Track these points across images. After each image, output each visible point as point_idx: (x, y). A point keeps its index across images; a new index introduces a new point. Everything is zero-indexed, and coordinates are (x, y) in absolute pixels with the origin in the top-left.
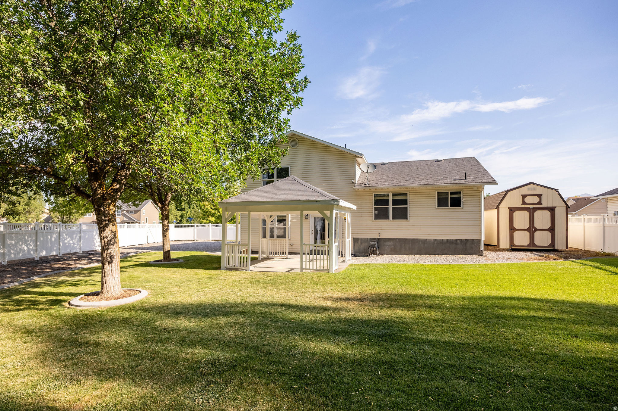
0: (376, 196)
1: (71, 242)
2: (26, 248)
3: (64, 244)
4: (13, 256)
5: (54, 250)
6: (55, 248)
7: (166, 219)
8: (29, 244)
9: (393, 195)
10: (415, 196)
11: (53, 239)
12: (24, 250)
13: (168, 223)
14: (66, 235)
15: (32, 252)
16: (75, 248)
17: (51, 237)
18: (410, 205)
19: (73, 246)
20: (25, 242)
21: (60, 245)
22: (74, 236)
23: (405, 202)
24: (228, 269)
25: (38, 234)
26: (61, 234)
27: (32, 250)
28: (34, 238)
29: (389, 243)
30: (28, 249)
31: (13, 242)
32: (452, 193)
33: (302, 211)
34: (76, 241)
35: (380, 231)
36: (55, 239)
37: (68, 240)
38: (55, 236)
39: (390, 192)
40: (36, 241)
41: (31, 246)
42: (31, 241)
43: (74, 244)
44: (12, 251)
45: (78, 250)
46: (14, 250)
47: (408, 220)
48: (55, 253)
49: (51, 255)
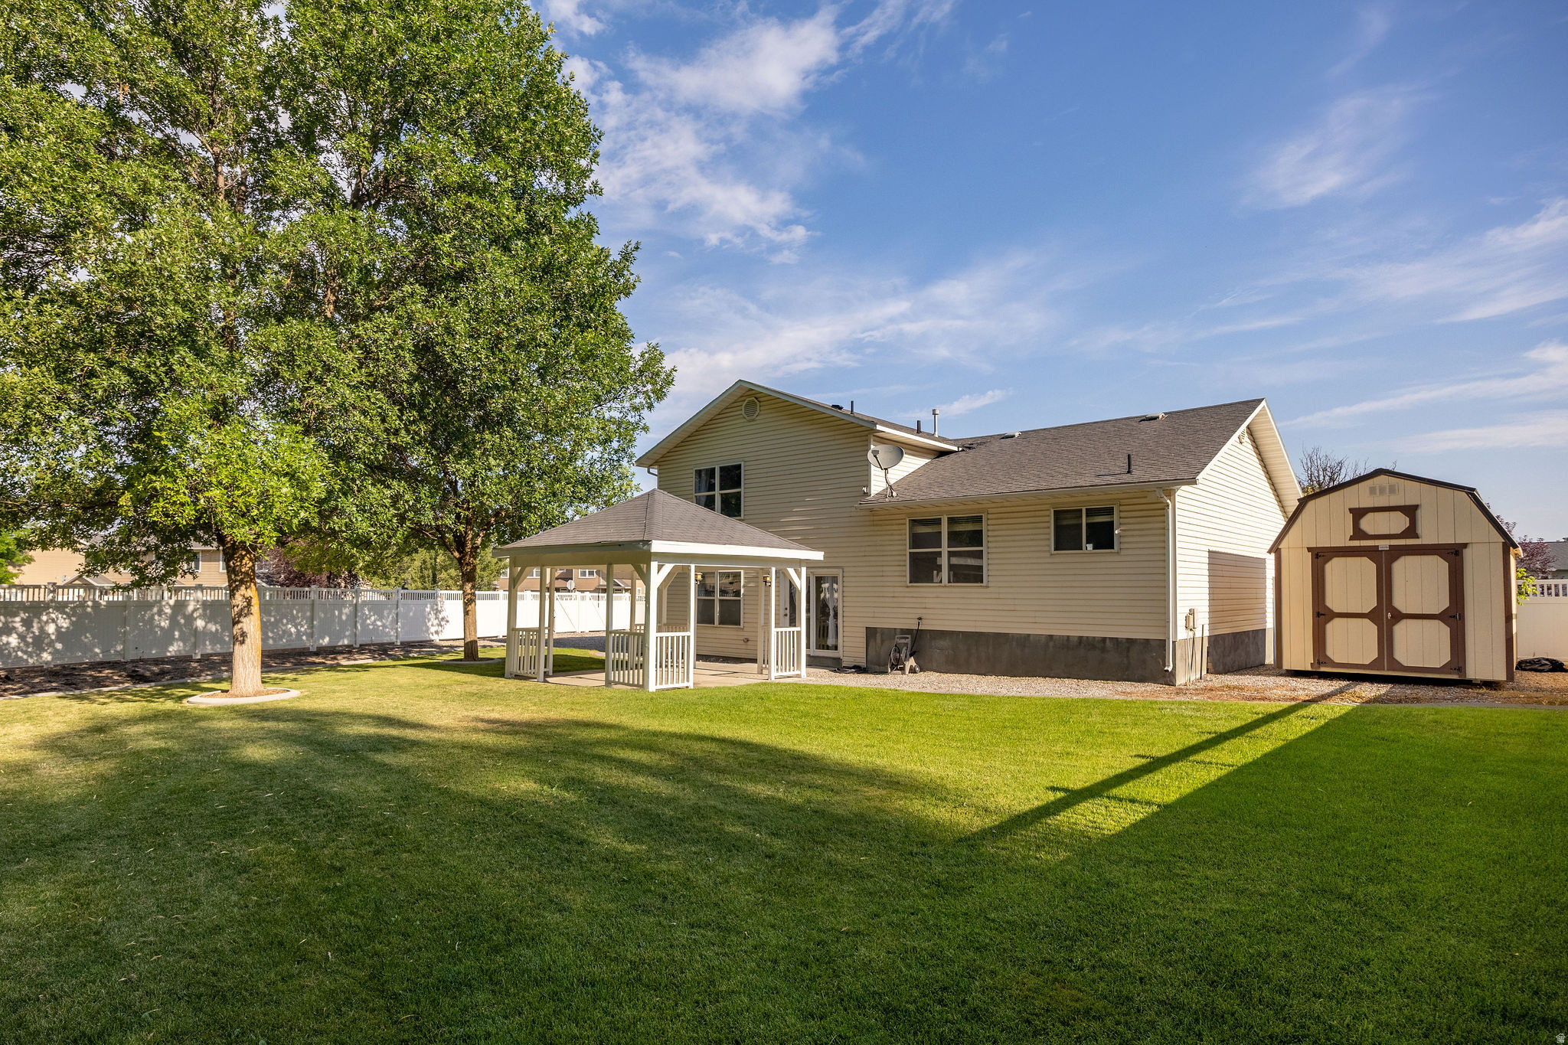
0: (915, 522)
1: (379, 623)
2: (293, 630)
3: (364, 624)
4: (271, 642)
5: (345, 637)
6: (347, 633)
7: (468, 581)
8: (300, 624)
9: (952, 521)
10: (1000, 522)
11: (344, 617)
12: (291, 634)
13: (473, 587)
14: (369, 611)
15: (304, 638)
16: (388, 634)
17: (341, 613)
18: (990, 545)
19: (382, 631)
20: (293, 620)
21: (356, 627)
22: (386, 613)
23: (976, 538)
24: (518, 677)
25: (316, 607)
26: (359, 608)
27: (305, 633)
28: (308, 614)
29: (944, 643)
30: (298, 631)
31: (272, 619)
32: (1091, 512)
33: (610, 565)
34: (388, 621)
35: (920, 612)
36: (347, 616)
37: (373, 618)
38: (346, 611)
39: (942, 513)
40: (312, 619)
41: (302, 626)
42: (303, 618)
43: (384, 626)
44: (270, 634)
45: (394, 640)
46: (272, 632)
47: (984, 584)
48: (346, 642)
49: (340, 644)
